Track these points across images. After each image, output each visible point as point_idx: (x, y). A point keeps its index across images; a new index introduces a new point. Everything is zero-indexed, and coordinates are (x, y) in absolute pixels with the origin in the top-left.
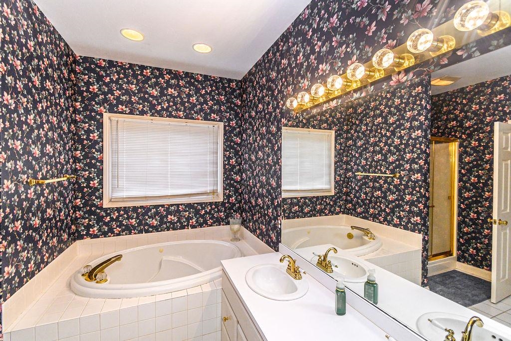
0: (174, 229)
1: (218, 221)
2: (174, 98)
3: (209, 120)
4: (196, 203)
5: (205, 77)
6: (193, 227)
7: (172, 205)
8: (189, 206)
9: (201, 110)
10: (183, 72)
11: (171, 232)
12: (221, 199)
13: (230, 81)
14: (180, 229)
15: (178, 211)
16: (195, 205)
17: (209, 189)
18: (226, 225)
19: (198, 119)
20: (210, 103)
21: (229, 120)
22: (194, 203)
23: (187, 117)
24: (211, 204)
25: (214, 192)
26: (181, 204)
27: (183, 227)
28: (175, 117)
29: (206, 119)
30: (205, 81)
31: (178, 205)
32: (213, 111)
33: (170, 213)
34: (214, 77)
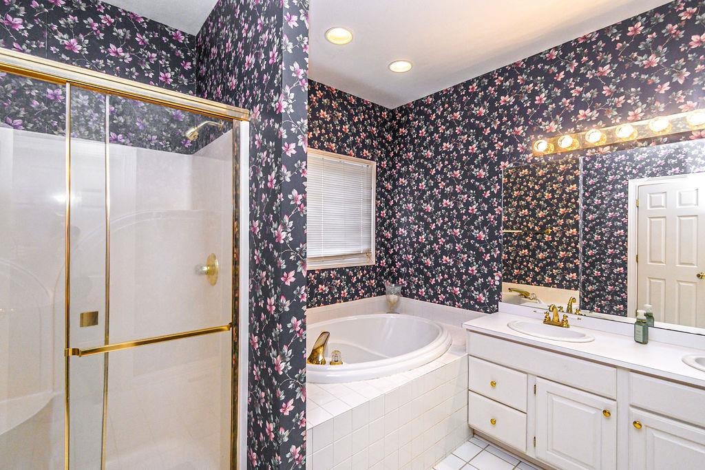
0: (326, 303)
1: (370, 292)
2: (326, 123)
3: (361, 157)
4: (348, 268)
5: (358, 100)
6: (346, 300)
7: (323, 271)
8: (341, 271)
9: (354, 143)
10: (336, 90)
11: (323, 308)
12: (373, 261)
13: (382, 109)
14: (332, 303)
15: (329, 279)
16: (347, 270)
17: (362, 248)
18: (377, 296)
19: (350, 155)
20: (363, 135)
21: (381, 159)
22: (346, 268)
23: (339, 151)
24: (362, 268)
25: (368, 252)
26: (333, 269)
27: (334, 301)
28: (327, 150)
29: (358, 156)
30: (358, 106)
31: (329, 270)
32: (365, 146)
33: (320, 282)
34: (366, 102)
